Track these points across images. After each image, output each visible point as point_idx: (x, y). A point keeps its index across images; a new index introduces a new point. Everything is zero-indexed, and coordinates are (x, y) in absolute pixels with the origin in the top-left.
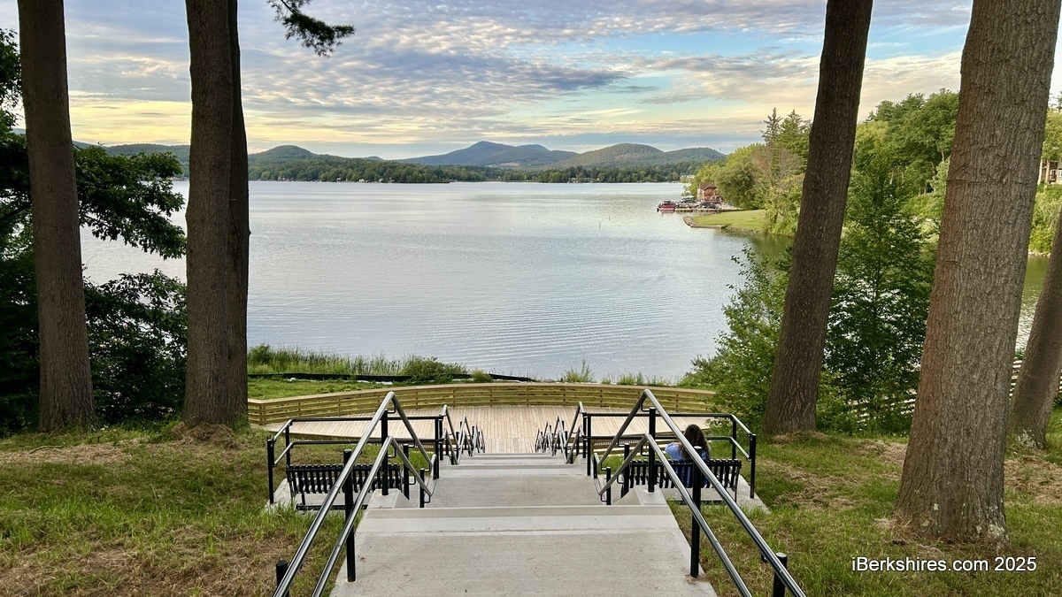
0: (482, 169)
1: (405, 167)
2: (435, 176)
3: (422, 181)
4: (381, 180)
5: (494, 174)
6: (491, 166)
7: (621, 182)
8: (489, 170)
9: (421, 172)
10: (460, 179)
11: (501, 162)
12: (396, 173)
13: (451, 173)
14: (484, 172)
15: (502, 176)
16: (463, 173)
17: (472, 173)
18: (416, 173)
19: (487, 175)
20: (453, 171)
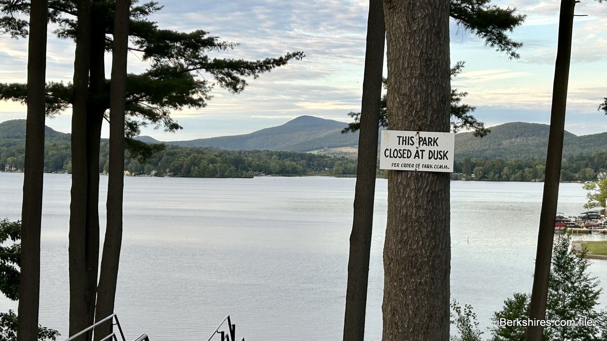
0: (302, 156)
1: (189, 154)
2: (233, 168)
3: (213, 174)
4: (154, 172)
5: (319, 165)
6: (315, 152)
7: (508, 180)
8: (312, 157)
9: (212, 161)
10: (269, 172)
11: (329, 147)
12: (176, 163)
13: (256, 162)
14: (304, 162)
15: (331, 167)
16: (273, 164)
17: (288, 163)
18: (204, 162)
19: (309, 166)
20: (259, 159)
